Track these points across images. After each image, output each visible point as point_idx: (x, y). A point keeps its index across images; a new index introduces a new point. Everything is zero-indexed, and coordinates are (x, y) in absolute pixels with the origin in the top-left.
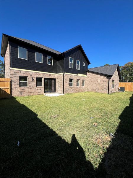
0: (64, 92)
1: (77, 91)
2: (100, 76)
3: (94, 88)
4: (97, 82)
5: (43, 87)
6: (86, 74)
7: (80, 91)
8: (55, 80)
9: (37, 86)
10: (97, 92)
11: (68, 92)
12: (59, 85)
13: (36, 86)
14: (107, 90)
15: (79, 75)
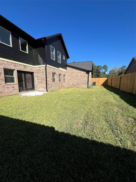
0: (47, 89)
1: (59, 87)
2: (80, 71)
3: (75, 84)
4: (77, 78)
5: (16, 84)
6: (66, 69)
7: (62, 87)
8: (32, 73)
9: (6, 83)
10: (78, 87)
11: (51, 89)
12: (39, 81)
13: (4, 82)
14: (87, 85)
15: (60, 69)
